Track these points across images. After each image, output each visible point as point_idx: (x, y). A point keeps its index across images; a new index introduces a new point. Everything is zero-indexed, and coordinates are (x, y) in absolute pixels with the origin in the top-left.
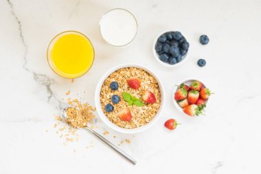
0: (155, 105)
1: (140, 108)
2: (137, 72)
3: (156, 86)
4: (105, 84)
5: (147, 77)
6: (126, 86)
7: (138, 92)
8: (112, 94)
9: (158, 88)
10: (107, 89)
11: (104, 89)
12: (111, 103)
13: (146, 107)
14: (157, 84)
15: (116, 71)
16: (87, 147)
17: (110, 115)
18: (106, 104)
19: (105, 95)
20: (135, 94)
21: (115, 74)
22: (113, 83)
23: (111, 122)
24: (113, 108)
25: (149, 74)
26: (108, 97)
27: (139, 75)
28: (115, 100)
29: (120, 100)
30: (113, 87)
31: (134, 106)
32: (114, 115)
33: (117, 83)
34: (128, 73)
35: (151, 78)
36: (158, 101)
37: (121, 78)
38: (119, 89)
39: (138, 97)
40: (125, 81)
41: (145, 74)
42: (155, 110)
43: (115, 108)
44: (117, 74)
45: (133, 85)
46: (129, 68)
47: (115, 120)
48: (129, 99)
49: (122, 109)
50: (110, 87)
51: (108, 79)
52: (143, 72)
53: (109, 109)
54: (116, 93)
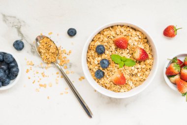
0: (148, 61)
1: (133, 68)
2: (122, 29)
3: (146, 40)
4: (89, 49)
5: (134, 32)
6: (113, 47)
7: (128, 51)
8: (100, 59)
9: (147, 42)
10: (93, 54)
11: (90, 54)
12: (101, 69)
13: (139, 66)
14: (146, 38)
15: (100, 33)
16: (62, 94)
17: (102, 81)
18: (95, 70)
19: (92, 61)
20: (125, 54)
21: (99, 36)
22: (99, 46)
23: (104, 89)
24: (103, 73)
25: (135, 29)
26: (97, 63)
27: (125, 33)
28: (104, 64)
29: (109, 64)
30: (100, 51)
31: (126, 67)
32: (106, 80)
33: (103, 46)
34: (113, 33)
35: (138, 33)
36: (150, 57)
37: (105, 39)
38: (107, 52)
39: (128, 57)
40: (111, 42)
41: (131, 30)
42: (149, 67)
43: (106, 73)
44: (101, 36)
45: (120, 45)
46: (112, 27)
47: (108, 86)
48: (119, 61)
49: (113, 73)
50: (96, 51)
51: (93, 43)
52: (128, 29)
53: (99, 75)
54: (104, 56)
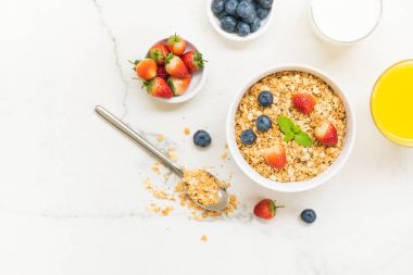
0: (332, 150)
1: (305, 150)
3: (342, 115)
4: (250, 92)
5: (330, 96)
6: (288, 104)
7: (308, 120)
8: (259, 113)
9: (344, 119)
10: (252, 103)
11: (246, 100)
12: (255, 129)
14: (344, 113)
17: (247, 151)
18: (244, 129)
19: (246, 111)
20: (302, 123)
22: (265, 92)
23: (246, 163)
24: (255, 138)
25: (333, 92)
26: (251, 118)
27: (316, 91)
29: (270, 127)
30: (264, 100)
31: (295, 144)
32: (255, 151)
35: (336, 100)
36: (339, 144)
38: (274, 108)
39: (305, 129)
40: (289, 96)
41: (327, 90)
43: (258, 140)
47: (255, 161)
48: (286, 128)
49: (271, 146)
50: (259, 100)
51: (258, 86)
52: (323, 86)
53: (247, 139)
54: (267, 112)
